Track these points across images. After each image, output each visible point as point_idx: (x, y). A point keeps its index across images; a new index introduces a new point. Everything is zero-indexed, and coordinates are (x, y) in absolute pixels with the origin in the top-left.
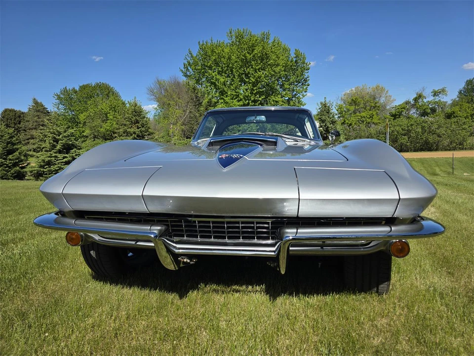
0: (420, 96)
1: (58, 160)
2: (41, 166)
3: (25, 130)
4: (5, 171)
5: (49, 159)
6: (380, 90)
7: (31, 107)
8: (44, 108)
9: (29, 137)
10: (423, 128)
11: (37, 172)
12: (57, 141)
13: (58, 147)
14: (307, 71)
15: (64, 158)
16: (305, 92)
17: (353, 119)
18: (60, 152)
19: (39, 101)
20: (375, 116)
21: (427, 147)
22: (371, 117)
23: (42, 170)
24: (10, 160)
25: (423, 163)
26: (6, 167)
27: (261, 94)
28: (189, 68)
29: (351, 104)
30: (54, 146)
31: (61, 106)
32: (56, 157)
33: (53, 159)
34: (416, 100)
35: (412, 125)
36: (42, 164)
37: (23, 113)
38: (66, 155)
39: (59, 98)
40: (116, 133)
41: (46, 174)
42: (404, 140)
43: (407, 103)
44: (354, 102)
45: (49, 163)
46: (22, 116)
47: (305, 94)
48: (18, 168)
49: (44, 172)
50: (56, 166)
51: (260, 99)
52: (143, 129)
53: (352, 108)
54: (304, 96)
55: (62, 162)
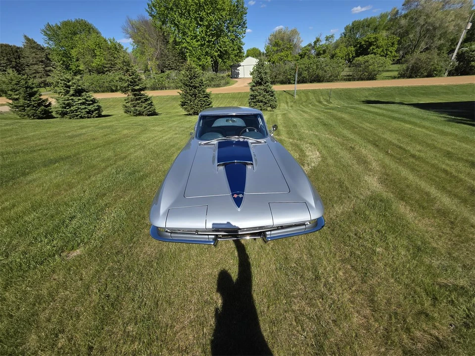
0: (318, 40)
1: (75, 102)
2: (63, 107)
3: (28, 66)
4: (33, 110)
5: (68, 102)
6: (294, 32)
7: (25, 44)
8: (38, 45)
9: (34, 71)
10: (317, 65)
11: (62, 112)
12: (69, 87)
13: (72, 92)
14: (245, 15)
15: (79, 100)
16: (244, 34)
17: (275, 57)
18: (73, 95)
19: (31, 38)
20: (290, 55)
21: (318, 79)
22: (287, 56)
23: (65, 110)
24: (34, 101)
25: (314, 94)
26: (33, 107)
27: (213, 35)
28: (153, 8)
29: (274, 46)
30: (68, 92)
31: (51, 43)
32: (72, 99)
33: (70, 101)
34: (315, 43)
35: (311, 63)
36: (64, 106)
37: (18, 48)
38: (79, 98)
39: (46, 34)
40: (106, 67)
41: (69, 113)
42: (305, 74)
43: (310, 45)
44: (277, 44)
45: (69, 105)
46: (18, 51)
47: (244, 35)
48: (43, 107)
49: (67, 112)
50: (75, 107)
51: (213, 40)
52: (134, 77)
53: (275, 49)
54: (243, 37)
55: (78, 104)
